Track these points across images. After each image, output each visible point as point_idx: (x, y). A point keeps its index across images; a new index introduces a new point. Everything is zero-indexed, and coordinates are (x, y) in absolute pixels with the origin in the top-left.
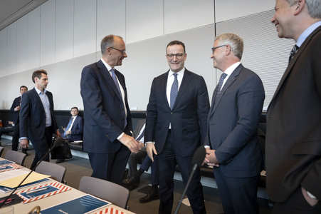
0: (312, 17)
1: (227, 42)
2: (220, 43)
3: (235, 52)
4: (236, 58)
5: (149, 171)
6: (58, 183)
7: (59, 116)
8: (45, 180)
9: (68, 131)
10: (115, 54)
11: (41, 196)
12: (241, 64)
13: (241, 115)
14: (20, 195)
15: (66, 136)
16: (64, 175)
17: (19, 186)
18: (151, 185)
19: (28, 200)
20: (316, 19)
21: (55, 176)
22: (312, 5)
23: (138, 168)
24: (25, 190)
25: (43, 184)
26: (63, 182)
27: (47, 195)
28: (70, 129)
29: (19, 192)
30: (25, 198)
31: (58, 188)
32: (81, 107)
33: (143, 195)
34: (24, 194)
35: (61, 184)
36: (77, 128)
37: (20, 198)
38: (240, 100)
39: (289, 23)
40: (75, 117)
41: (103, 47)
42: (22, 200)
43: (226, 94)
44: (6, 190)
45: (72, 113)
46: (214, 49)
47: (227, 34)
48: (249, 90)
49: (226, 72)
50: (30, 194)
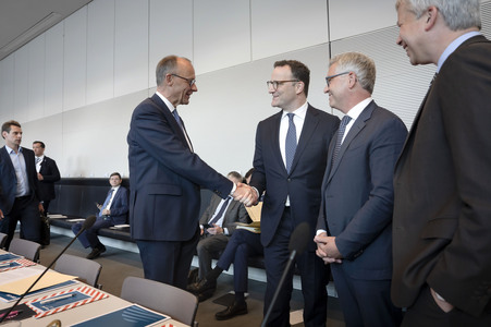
0: (452, 29)
1: (350, 68)
2: (338, 69)
3: (363, 83)
4: (365, 92)
5: (231, 272)
6: (89, 287)
7: (92, 187)
8: (70, 282)
9: (106, 209)
10: (179, 85)
11: (62, 308)
12: (372, 102)
13: (376, 182)
14: (31, 306)
15: (102, 218)
16: (98, 276)
17: (27, 293)
18: (233, 292)
19: (43, 313)
20: (459, 32)
21: (84, 277)
22: (448, 12)
23: (214, 266)
24: (39, 298)
25: (66, 290)
26: (96, 286)
27: (72, 305)
28: (108, 207)
29: (29, 301)
30: (39, 311)
31: (88, 294)
32: (125, 173)
33: (221, 308)
34: (37, 304)
35: (93, 289)
36: (120, 206)
37: (31, 309)
38: (374, 159)
39: (420, 43)
40: (116, 189)
41: (160, 73)
42: (34, 313)
43: (351, 148)
44: (9, 299)
45: (112, 182)
46: (329, 79)
47: (350, 55)
48: (387, 143)
49: (349, 114)
50: (46, 304)
